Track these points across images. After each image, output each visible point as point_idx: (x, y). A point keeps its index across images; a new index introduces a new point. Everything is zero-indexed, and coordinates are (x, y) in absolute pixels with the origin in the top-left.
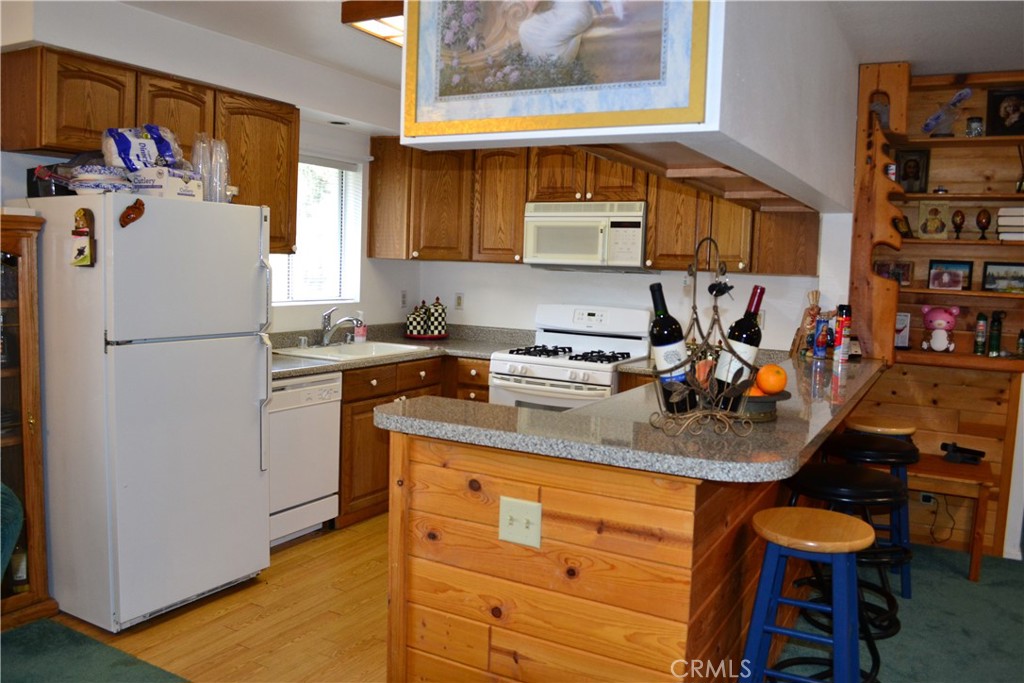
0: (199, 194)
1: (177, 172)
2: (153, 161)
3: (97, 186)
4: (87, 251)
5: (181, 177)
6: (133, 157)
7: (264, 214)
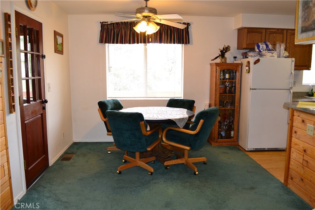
0: (276, 56)
1: (270, 51)
2: (265, 49)
3: (251, 56)
4: (248, 70)
5: (271, 53)
6: (260, 49)
7: (293, 60)
